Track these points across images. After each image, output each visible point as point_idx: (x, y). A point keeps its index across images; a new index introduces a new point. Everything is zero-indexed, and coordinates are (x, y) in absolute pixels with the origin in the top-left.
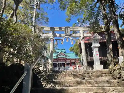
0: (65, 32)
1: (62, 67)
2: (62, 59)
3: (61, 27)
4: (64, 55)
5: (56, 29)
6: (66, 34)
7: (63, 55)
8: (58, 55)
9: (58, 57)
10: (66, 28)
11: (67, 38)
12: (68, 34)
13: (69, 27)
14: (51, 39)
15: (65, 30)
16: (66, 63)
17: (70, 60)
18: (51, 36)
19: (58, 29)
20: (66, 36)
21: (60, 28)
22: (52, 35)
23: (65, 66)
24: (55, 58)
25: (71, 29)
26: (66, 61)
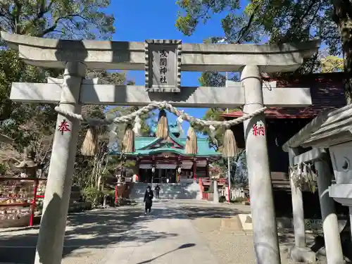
0: (151, 75)
1: (168, 180)
2: (166, 157)
3: (126, 44)
4: (176, 145)
5: (92, 57)
6: (155, 87)
7: (172, 145)
8: (155, 144)
9: (155, 150)
10: (153, 47)
11: (162, 113)
12: (168, 88)
13: (172, 46)
14: (60, 119)
15: (150, 59)
16: (179, 170)
17: (192, 160)
18: (63, 100)
19: (107, 57)
20: (156, 103)
21: (121, 50)
22: (67, 90)
23: (178, 178)
24: (147, 152)
25: (188, 59)
26: (179, 163)
